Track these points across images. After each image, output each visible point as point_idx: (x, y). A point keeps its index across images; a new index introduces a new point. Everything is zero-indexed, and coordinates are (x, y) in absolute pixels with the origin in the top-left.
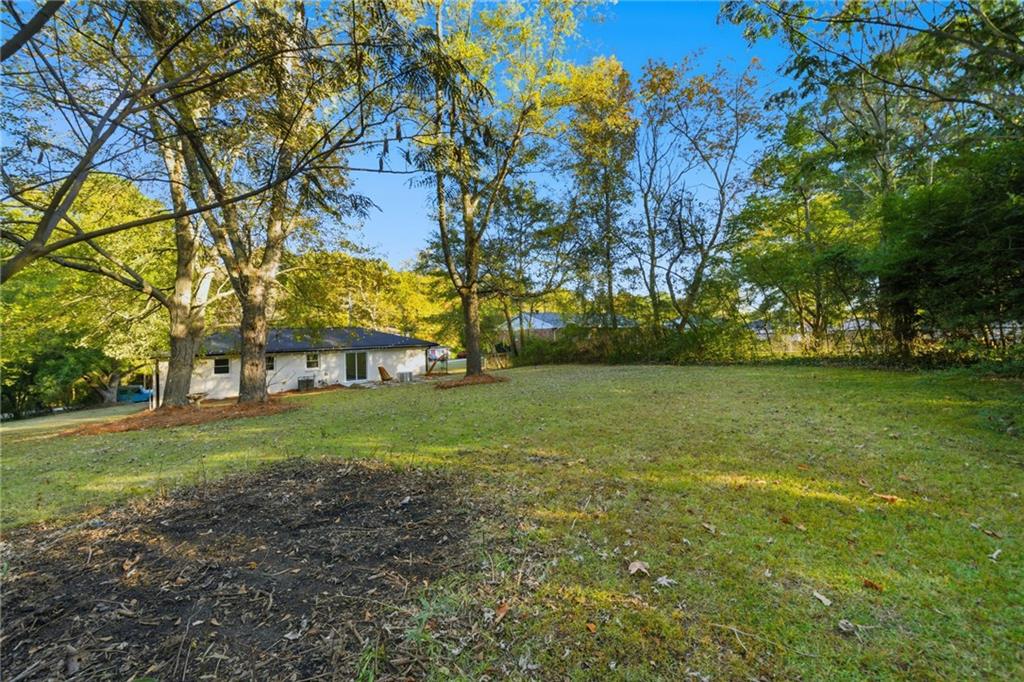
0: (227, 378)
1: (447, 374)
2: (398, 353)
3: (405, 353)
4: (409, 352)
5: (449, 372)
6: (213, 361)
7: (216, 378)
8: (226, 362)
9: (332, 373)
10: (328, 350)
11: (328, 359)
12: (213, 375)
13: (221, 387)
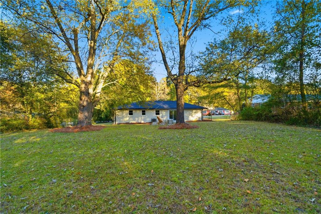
0: (132, 116)
1: (211, 121)
2: (189, 111)
3: (192, 111)
4: (194, 111)
5: (212, 120)
6: (129, 111)
7: (129, 116)
8: (132, 111)
9: (164, 117)
10: (163, 109)
11: (163, 112)
12: (129, 115)
13: (130, 119)
